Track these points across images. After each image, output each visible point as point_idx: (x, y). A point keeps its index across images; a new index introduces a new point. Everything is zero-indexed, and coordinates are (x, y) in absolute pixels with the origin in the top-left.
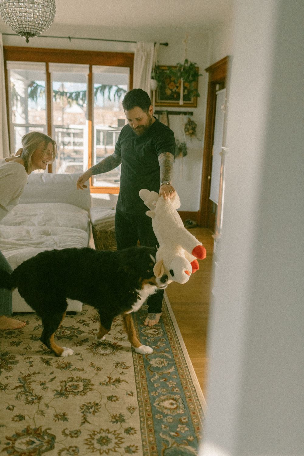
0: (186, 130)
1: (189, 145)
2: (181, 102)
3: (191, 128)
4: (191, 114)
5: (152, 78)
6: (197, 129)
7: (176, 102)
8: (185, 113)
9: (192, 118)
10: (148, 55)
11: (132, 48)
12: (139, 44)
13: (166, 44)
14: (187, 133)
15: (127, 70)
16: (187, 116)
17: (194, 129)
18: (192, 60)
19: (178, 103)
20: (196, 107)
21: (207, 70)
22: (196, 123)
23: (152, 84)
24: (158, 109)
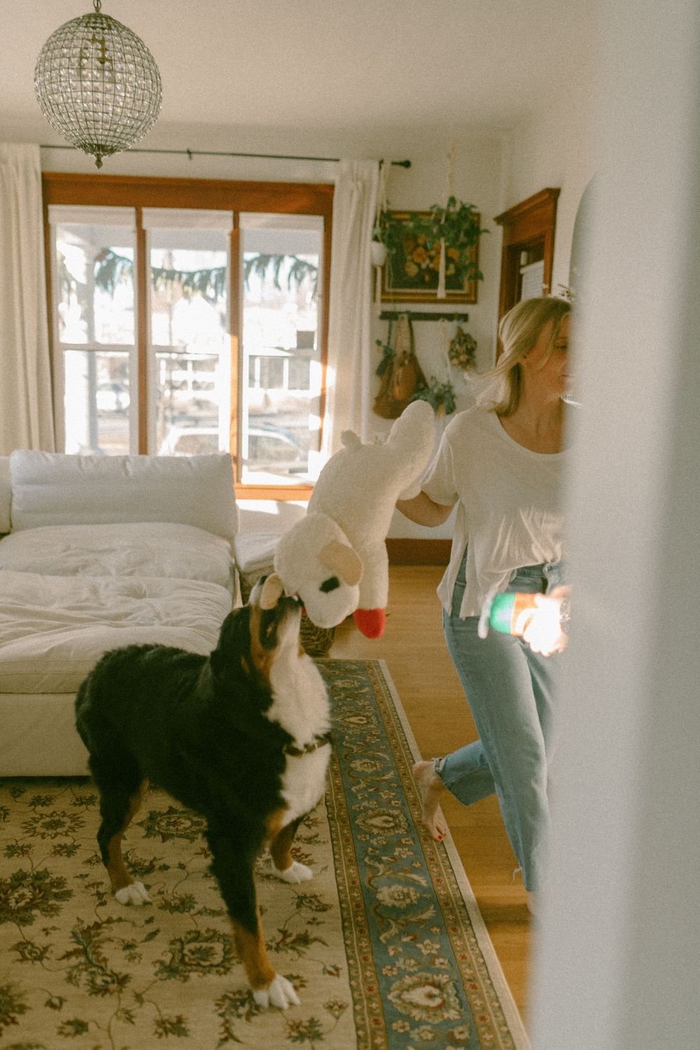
0: (454, 354)
1: (459, 389)
2: (441, 292)
3: (464, 350)
4: (465, 317)
5: (376, 239)
6: (477, 353)
7: (431, 291)
8: (450, 317)
9: (467, 328)
10: (365, 191)
11: (326, 173)
12: (344, 165)
13: (407, 164)
14: (455, 361)
15: (319, 220)
16: (455, 323)
17: (470, 352)
18: (464, 198)
19: (436, 294)
20: (475, 302)
21: (500, 220)
22: (475, 338)
23: (375, 252)
24: (389, 307)
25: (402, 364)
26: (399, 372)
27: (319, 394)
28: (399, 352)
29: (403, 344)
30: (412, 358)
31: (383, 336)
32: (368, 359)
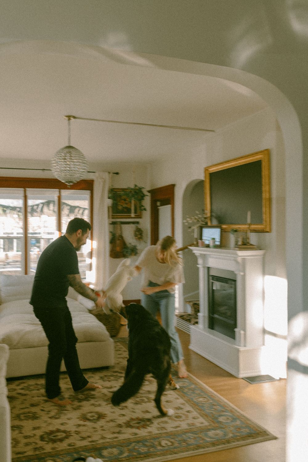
0: (136, 235)
1: (139, 247)
2: (133, 215)
3: (139, 234)
4: (138, 223)
5: (109, 198)
6: (143, 235)
7: (129, 214)
8: (133, 223)
9: (140, 226)
10: (104, 182)
11: (91, 176)
12: (97, 174)
13: (117, 173)
14: (137, 237)
15: (88, 192)
16: (136, 225)
17: (141, 234)
18: (140, 185)
19: (130, 215)
20: (141, 218)
21: (149, 192)
22: (143, 230)
23: (109, 202)
24: (114, 220)
25: (119, 240)
26: (118, 242)
27: (90, 251)
28: (117, 235)
29: (118, 233)
30: (121, 237)
31: (112, 230)
32: (107, 238)
